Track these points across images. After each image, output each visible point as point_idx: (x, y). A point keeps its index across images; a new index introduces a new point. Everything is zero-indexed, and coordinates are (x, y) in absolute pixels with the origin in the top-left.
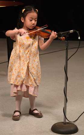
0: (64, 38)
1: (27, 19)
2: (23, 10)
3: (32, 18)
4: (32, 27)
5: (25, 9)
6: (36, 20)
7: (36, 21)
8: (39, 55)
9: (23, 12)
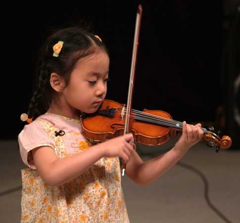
3: (95, 74)
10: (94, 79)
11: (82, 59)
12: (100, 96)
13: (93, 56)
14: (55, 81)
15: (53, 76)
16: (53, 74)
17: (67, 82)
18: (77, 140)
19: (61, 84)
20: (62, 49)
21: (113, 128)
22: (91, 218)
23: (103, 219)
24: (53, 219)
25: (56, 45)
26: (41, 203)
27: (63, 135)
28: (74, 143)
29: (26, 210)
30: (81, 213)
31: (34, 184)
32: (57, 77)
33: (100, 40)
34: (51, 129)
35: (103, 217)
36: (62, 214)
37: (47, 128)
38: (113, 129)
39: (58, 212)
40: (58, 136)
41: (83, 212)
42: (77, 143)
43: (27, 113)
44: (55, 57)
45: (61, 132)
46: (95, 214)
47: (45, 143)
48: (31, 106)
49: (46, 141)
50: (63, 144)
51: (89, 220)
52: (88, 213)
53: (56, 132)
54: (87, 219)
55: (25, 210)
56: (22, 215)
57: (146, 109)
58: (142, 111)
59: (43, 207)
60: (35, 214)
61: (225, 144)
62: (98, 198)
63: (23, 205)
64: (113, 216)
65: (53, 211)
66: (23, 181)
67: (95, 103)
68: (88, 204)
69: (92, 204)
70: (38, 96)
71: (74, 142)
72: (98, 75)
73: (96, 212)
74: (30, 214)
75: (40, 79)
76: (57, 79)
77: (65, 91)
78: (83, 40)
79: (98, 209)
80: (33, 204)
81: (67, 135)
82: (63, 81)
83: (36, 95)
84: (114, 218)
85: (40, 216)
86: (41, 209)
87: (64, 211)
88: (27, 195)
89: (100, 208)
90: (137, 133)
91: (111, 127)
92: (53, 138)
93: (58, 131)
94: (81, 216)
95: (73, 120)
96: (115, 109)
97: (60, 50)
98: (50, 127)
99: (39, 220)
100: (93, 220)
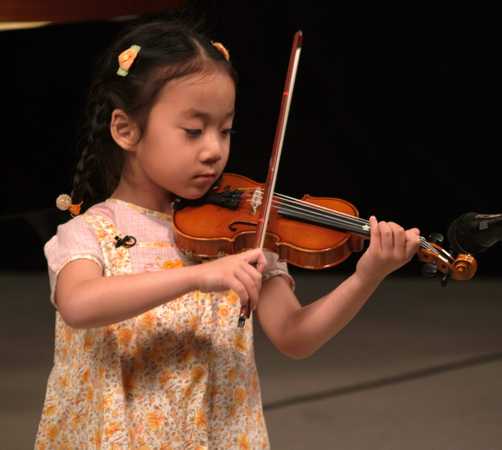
0: (468, 258)
1: (166, 120)
2: (127, 57)
3: (198, 115)
4: (200, 187)
5: (135, 50)
6: (229, 124)
7: (224, 133)
8: (266, 408)
9: (122, 72)
10: (196, 124)
11: (173, 82)
12: (210, 162)
13: (196, 78)
14: (120, 127)
15: (116, 116)
16: (116, 112)
17: (143, 130)
18: (158, 258)
19: (132, 133)
20: (135, 60)
21: (234, 230)
22: (171, 420)
23: (195, 426)
24: (94, 416)
25: (126, 52)
26: (78, 381)
27: (132, 246)
28: (151, 265)
29: (53, 393)
30: (151, 409)
31: (72, 343)
32: (124, 119)
33: (226, 52)
34: (110, 231)
35: (196, 422)
36: (113, 407)
37: (99, 229)
38: (232, 233)
39: (105, 402)
40: (121, 248)
41: (157, 408)
42: (158, 264)
43: (69, 194)
44: (121, 77)
45: (127, 238)
46: (180, 414)
47: (87, 254)
48: (77, 179)
49: (89, 251)
50: (130, 265)
51: (166, 424)
52: (166, 409)
53: (117, 238)
54: (162, 423)
55: (52, 395)
56: (46, 403)
57: (308, 195)
58: (300, 198)
59: (82, 390)
60: (66, 404)
61: (460, 270)
62: (187, 382)
63: (51, 382)
64: (220, 420)
65: (95, 399)
66: (57, 334)
67: (196, 177)
68: (167, 392)
69: (173, 392)
70: (89, 158)
71: (153, 261)
72: (206, 119)
73: (181, 410)
74: (59, 403)
75: (94, 123)
76: (123, 122)
77: (139, 149)
78: (181, 46)
79: (187, 404)
80: (64, 383)
81: (141, 245)
82: (135, 125)
83: (86, 157)
84: (223, 423)
85: (76, 409)
86: (79, 395)
87: (117, 402)
88: (60, 364)
89: (189, 402)
90: (281, 241)
91: (230, 227)
92: (109, 249)
93: (122, 237)
94: (151, 414)
95: (156, 213)
96: (242, 192)
97: (131, 61)
98: (108, 227)
99: (73, 417)
100: (175, 426)
